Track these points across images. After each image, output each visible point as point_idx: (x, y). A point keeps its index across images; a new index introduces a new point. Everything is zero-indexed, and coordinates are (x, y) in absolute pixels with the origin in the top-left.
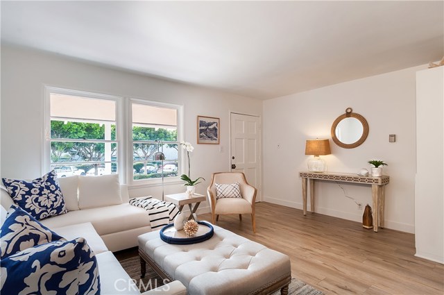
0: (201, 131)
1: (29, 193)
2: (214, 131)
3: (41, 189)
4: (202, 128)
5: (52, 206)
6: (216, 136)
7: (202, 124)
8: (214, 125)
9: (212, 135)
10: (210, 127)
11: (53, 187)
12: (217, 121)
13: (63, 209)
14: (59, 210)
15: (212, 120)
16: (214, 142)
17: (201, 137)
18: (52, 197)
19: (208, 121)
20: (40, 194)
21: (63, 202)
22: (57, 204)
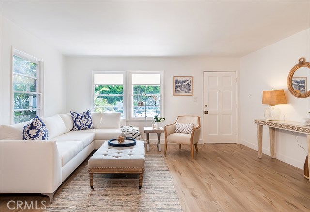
0: (177, 87)
1: (77, 118)
2: (188, 86)
3: (82, 117)
4: (177, 85)
5: (86, 124)
6: (190, 89)
7: (177, 82)
8: (188, 82)
9: (186, 89)
10: (183, 84)
11: (87, 116)
12: (190, 79)
13: (91, 126)
14: (89, 127)
15: (185, 79)
16: (188, 94)
17: (176, 91)
18: (86, 120)
19: (182, 79)
20: (81, 119)
21: (91, 123)
22: (88, 124)
